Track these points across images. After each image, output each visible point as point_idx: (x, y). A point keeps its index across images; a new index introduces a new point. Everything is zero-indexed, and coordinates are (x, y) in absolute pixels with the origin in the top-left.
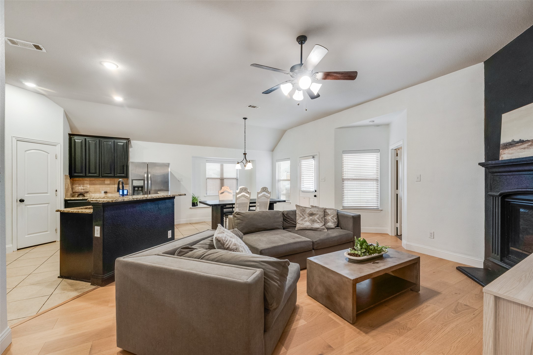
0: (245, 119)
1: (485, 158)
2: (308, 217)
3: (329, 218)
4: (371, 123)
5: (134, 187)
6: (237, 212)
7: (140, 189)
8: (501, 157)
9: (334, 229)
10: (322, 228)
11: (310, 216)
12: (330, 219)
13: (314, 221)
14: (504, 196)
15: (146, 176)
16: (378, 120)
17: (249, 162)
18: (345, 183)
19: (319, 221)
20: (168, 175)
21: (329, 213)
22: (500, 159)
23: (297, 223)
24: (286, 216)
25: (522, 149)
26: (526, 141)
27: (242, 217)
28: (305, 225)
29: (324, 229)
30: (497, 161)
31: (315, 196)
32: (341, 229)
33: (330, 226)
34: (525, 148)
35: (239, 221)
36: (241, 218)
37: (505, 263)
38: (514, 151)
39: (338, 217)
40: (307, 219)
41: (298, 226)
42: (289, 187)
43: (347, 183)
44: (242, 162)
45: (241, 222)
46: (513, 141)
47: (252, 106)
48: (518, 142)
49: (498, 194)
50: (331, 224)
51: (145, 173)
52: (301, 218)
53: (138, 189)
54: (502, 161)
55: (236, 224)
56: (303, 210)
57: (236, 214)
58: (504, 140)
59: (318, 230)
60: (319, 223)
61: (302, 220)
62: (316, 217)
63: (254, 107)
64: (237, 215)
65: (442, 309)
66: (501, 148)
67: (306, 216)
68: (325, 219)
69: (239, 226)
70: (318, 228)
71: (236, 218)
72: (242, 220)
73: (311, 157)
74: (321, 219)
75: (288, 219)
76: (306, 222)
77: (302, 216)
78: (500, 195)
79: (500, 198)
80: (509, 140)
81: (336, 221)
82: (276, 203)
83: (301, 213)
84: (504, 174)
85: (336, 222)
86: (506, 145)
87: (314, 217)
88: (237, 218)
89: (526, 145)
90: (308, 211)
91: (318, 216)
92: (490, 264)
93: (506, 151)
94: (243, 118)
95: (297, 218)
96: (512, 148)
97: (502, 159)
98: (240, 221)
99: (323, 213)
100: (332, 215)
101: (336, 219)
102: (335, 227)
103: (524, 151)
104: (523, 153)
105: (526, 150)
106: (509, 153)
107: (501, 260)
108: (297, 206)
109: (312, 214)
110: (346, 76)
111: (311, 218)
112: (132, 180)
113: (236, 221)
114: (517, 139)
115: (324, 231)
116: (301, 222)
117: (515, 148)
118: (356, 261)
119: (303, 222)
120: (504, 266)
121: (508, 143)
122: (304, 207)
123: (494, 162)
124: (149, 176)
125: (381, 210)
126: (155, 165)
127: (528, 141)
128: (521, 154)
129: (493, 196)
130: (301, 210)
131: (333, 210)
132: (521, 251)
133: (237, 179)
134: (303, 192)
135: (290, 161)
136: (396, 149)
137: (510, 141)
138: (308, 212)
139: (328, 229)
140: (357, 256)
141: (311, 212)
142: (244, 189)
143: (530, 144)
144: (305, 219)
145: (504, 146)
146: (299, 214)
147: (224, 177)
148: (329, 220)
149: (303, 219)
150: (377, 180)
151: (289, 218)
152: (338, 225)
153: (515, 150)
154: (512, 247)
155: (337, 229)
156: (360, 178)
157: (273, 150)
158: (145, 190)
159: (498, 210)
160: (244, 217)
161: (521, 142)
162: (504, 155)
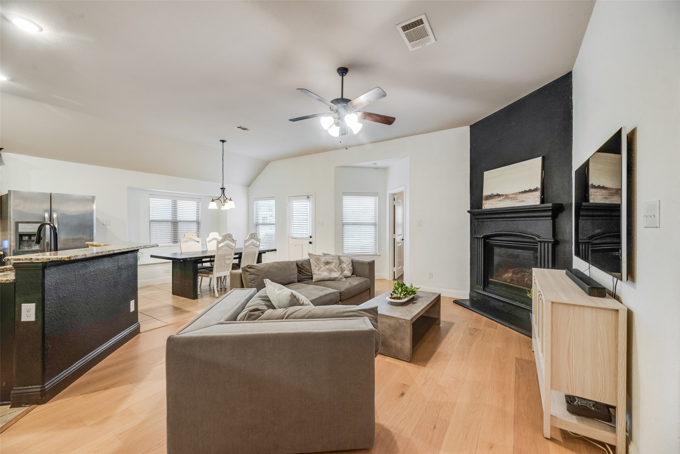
0: (223, 142)
2: (324, 266)
3: (344, 265)
4: (373, 166)
5: (21, 236)
6: (248, 265)
7: (34, 238)
8: (484, 206)
9: (351, 277)
10: (341, 278)
11: (326, 265)
12: (346, 267)
13: (331, 271)
14: (486, 238)
15: (47, 215)
16: (380, 163)
17: (231, 200)
18: (344, 227)
19: (336, 270)
20: (92, 214)
21: (344, 260)
22: (483, 208)
23: (313, 274)
24: (300, 266)
25: (499, 201)
26: (501, 195)
27: (256, 271)
28: (323, 275)
29: (342, 278)
30: (480, 210)
31: (310, 243)
32: (357, 276)
33: (346, 275)
34: (501, 200)
35: (252, 276)
36: (256, 273)
37: (486, 291)
39: (352, 264)
40: (323, 268)
41: (315, 277)
42: (273, 232)
43: (346, 227)
44: (218, 199)
45: (256, 278)
46: (492, 194)
47: (243, 127)
48: (496, 196)
49: (482, 236)
50: (348, 273)
51: (46, 211)
52: (317, 268)
53: (30, 238)
54: (484, 209)
55: (250, 280)
56: (318, 258)
57: (248, 268)
58: (486, 193)
59: (337, 279)
60: (336, 272)
61: (318, 270)
62: (332, 266)
63: (244, 129)
64: (250, 269)
65: (462, 335)
66: (483, 199)
67: (321, 265)
68: (341, 267)
69: (254, 283)
70: (337, 278)
71: (249, 273)
72: (257, 275)
73: (306, 197)
74: (338, 268)
75: (304, 270)
76: (323, 271)
77: (318, 266)
78: (484, 237)
79: (483, 240)
81: (351, 268)
82: (265, 253)
83: (316, 262)
84: (486, 220)
85: (351, 270)
86: (487, 197)
87: (330, 265)
88: (251, 272)
89: (501, 198)
90: (323, 259)
91: (334, 264)
92: (475, 295)
93: (488, 202)
94: (221, 141)
95: (313, 268)
96: (491, 200)
97: (485, 208)
98: (255, 276)
99: (338, 261)
100: (347, 263)
101: (351, 266)
102: (352, 275)
104: (500, 204)
105: (502, 202)
106: (489, 204)
107: (484, 290)
108: (310, 254)
109: (327, 263)
110: (384, 120)
111: (327, 267)
112: (17, 224)
113: (249, 277)
114: (495, 193)
115: (343, 280)
116: (318, 273)
118: (399, 304)
119: (320, 273)
120: (486, 294)
121: (489, 196)
122: (318, 255)
124: (55, 216)
125: (380, 255)
126: (66, 199)
127: (503, 195)
128: (498, 205)
129: (477, 238)
130: (316, 259)
131: (347, 257)
132: (497, 281)
133: (198, 222)
134: (293, 238)
135: (275, 201)
136: (393, 194)
137: (490, 194)
138: (322, 261)
139: (346, 277)
140: (400, 299)
141: (326, 261)
142: (228, 236)
143: (504, 197)
144: (322, 269)
145: (486, 197)
146: (314, 264)
147: (178, 219)
148: (345, 269)
149: (320, 269)
150: (375, 224)
151: (304, 268)
152: (354, 273)
153: (494, 201)
154: (490, 278)
155: (353, 277)
156: (360, 222)
157: (249, 185)
158: (47, 241)
159: (481, 250)
160: (258, 270)
161: (498, 195)
162: (486, 205)
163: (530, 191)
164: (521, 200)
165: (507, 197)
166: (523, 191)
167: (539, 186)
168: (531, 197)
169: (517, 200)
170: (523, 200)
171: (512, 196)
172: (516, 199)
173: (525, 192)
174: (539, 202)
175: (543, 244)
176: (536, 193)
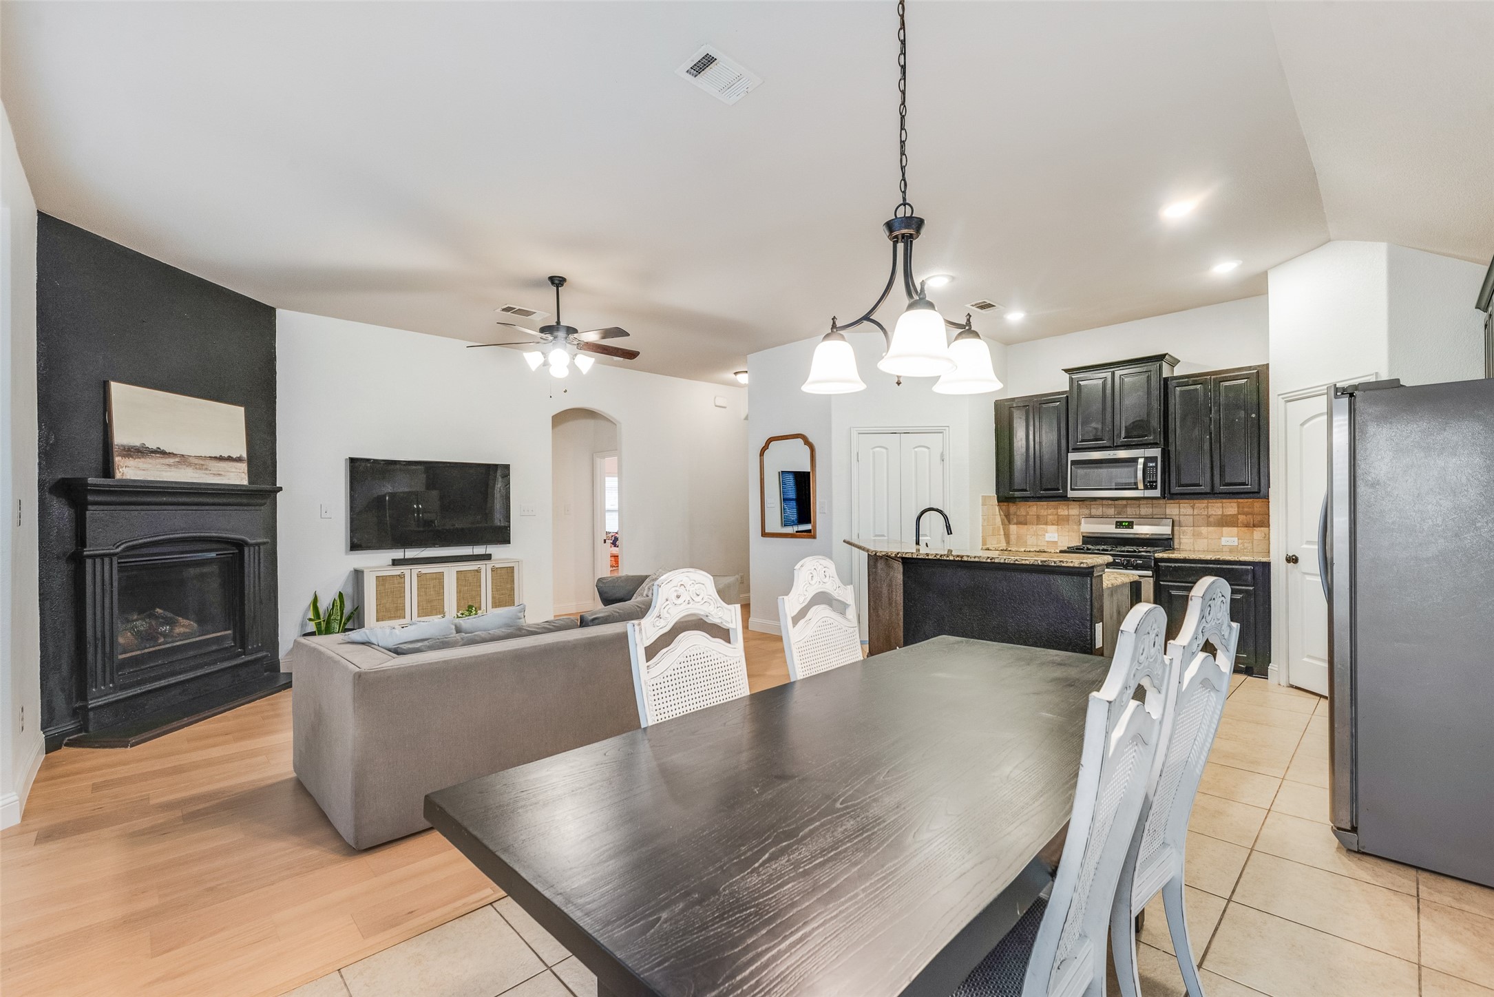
8: (120, 472)
22: (118, 476)
26: (169, 453)
38: (150, 466)
46: (143, 447)
48: (154, 452)
49: (120, 549)
58: (120, 438)
66: (117, 454)
79: (116, 558)
80: (136, 442)
86: (127, 450)
89: (171, 461)
93: (131, 462)
96: (143, 460)
97: (123, 477)
103: (168, 469)
104: (169, 474)
105: (173, 469)
106: (135, 468)
114: (152, 445)
117: (148, 460)
121: (135, 448)
127: (175, 455)
128: (165, 474)
137: (138, 445)
143: (177, 460)
145: (123, 450)
153: (148, 463)
161: (163, 453)
162: (128, 470)
163: (230, 459)
164: (215, 473)
165: (183, 460)
166: (218, 456)
167: (245, 455)
168: (234, 470)
169: (208, 472)
170: (220, 473)
171: (196, 461)
172: (206, 469)
173: (221, 459)
174: (245, 482)
175: (252, 549)
176: (239, 465)
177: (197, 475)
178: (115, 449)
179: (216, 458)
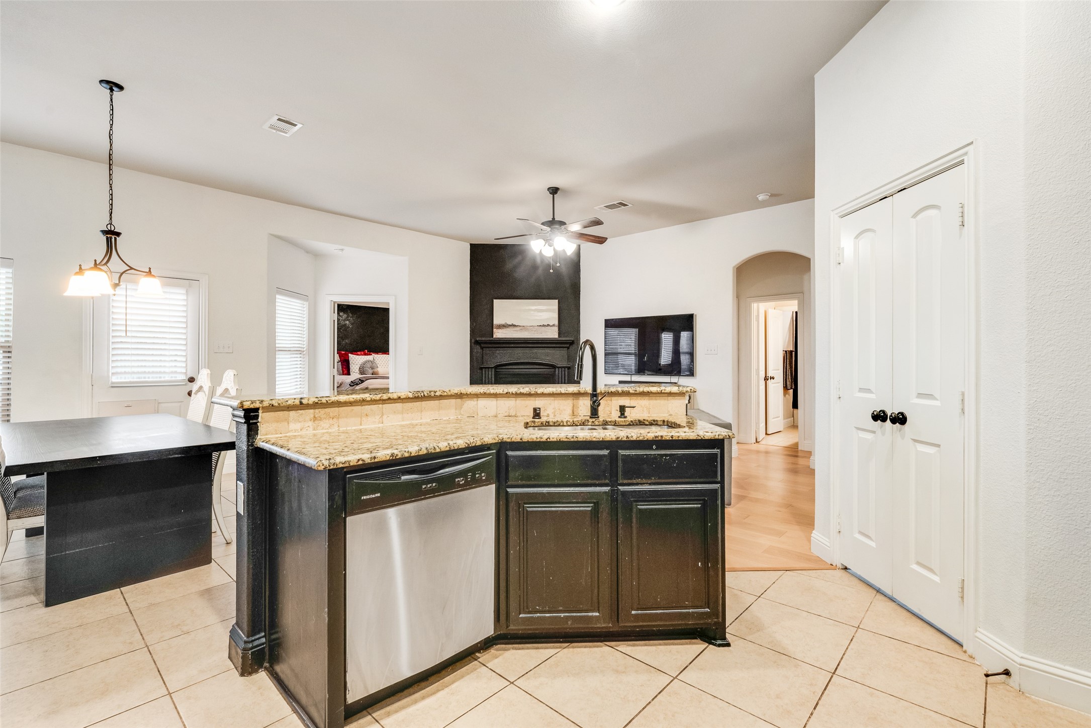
0: (112, 90)
1: (470, 334)
14: (496, 367)
18: (277, 357)
22: (494, 336)
25: (514, 331)
26: (518, 325)
34: (516, 331)
38: (508, 331)
43: (279, 357)
46: (506, 324)
48: (510, 326)
54: (496, 338)
58: (496, 321)
78: (494, 366)
79: (493, 369)
80: (503, 323)
84: (498, 349)
86: (500, 326)
89: (518, 328)
93: (500, 331)
96: (505, 329)
104: (517, 335)
105: (518, 332)
106: (503, 333)
114: (510, 323)
117: (507, 329)
123: (488, 339)
128: (514, 335)
129: (487, 368)
143: (521, 328)
145: (497, 326)
156: (292, 347)
161: (515, 326)
162: (498, 334)
163: (548, 325)
164: (541, 333)
165: (523, 328)
166: (542, 325)
167: (556, 323)
168: (550, 331)
169: (537, 332)
171: (530, 328)
173: (544, 326)
174: (556, 336)
175: (560, 369)
176: (553, 328)
177: (530, 335)
178: (494, 326)
179: (540, 326)
